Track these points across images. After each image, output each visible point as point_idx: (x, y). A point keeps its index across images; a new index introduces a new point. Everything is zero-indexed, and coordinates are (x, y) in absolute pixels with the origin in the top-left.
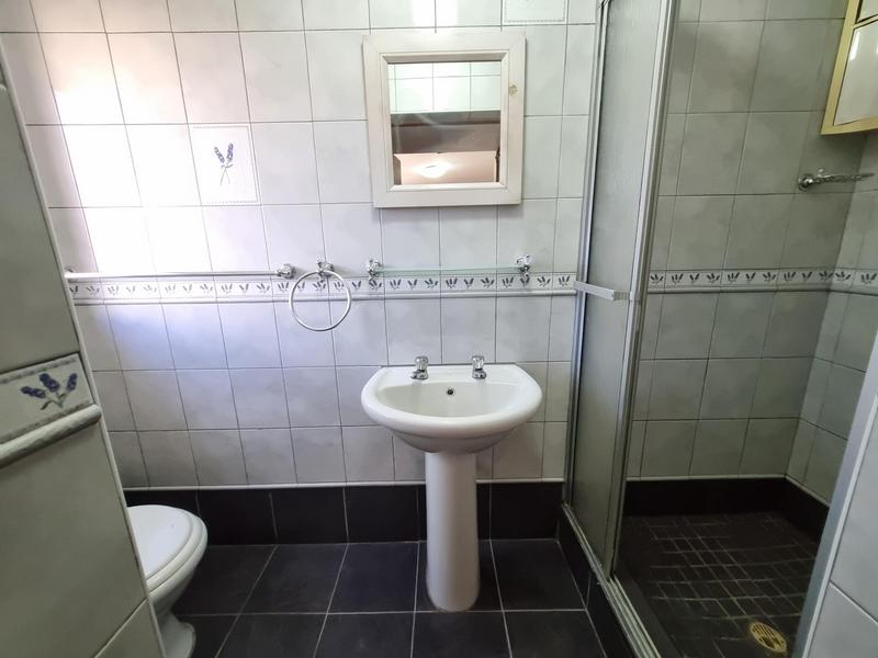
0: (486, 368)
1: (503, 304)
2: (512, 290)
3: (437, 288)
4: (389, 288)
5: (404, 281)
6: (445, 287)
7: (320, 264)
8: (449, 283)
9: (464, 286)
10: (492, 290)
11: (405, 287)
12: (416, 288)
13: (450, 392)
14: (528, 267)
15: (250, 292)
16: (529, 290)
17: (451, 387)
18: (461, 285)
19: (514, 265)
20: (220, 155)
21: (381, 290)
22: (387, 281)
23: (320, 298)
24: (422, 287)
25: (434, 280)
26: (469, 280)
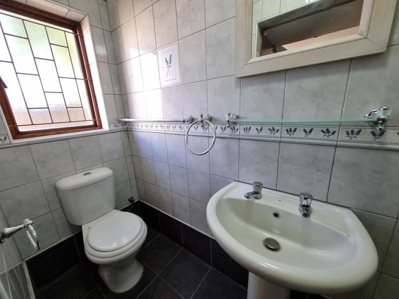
0: (314, 205)
1: (342, 154)
2: (358, 142)
3: (278, 134)
4: (242, 132)
5: (253, 128)
6: (285, 134)
7: (202, 116)
8: (289, 131)
9: (303, 134)
10: (332, 140)
11: (253, 132)
12: (262, 133)
13: (276, 215)
14: (384, 120)
15: (176, 129)
16: (383, 143)
17: (278, 212)
18: (300, 134)
19: (363, 117)
20: (167, 62)
21: (237, 133)
22: (242, 127)
23: (205, 135)
24: (266, 133)
25: (276, 128)
26: (308, 130)
